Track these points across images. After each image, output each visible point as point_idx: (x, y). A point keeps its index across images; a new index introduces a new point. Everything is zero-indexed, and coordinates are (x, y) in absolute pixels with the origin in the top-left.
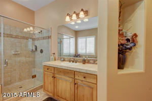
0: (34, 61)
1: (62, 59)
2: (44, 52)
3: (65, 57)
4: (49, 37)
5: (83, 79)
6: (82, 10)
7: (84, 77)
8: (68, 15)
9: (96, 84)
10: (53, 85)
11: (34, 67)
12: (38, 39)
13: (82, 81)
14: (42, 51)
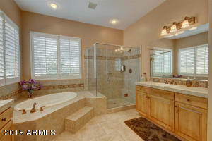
0: (123, 81)
1: (156, 80)
2: (134, 72)
3: (160, 78)
4: (139, 56)
5: (187, 102)
6: (186, 19)
7: (188, 100)
8: (164, 28)
9: (207, 109)
10: (146, 105)
11: (122, 87)
12: (127, 58)
13: (185, 104)
14: (130, 71)
